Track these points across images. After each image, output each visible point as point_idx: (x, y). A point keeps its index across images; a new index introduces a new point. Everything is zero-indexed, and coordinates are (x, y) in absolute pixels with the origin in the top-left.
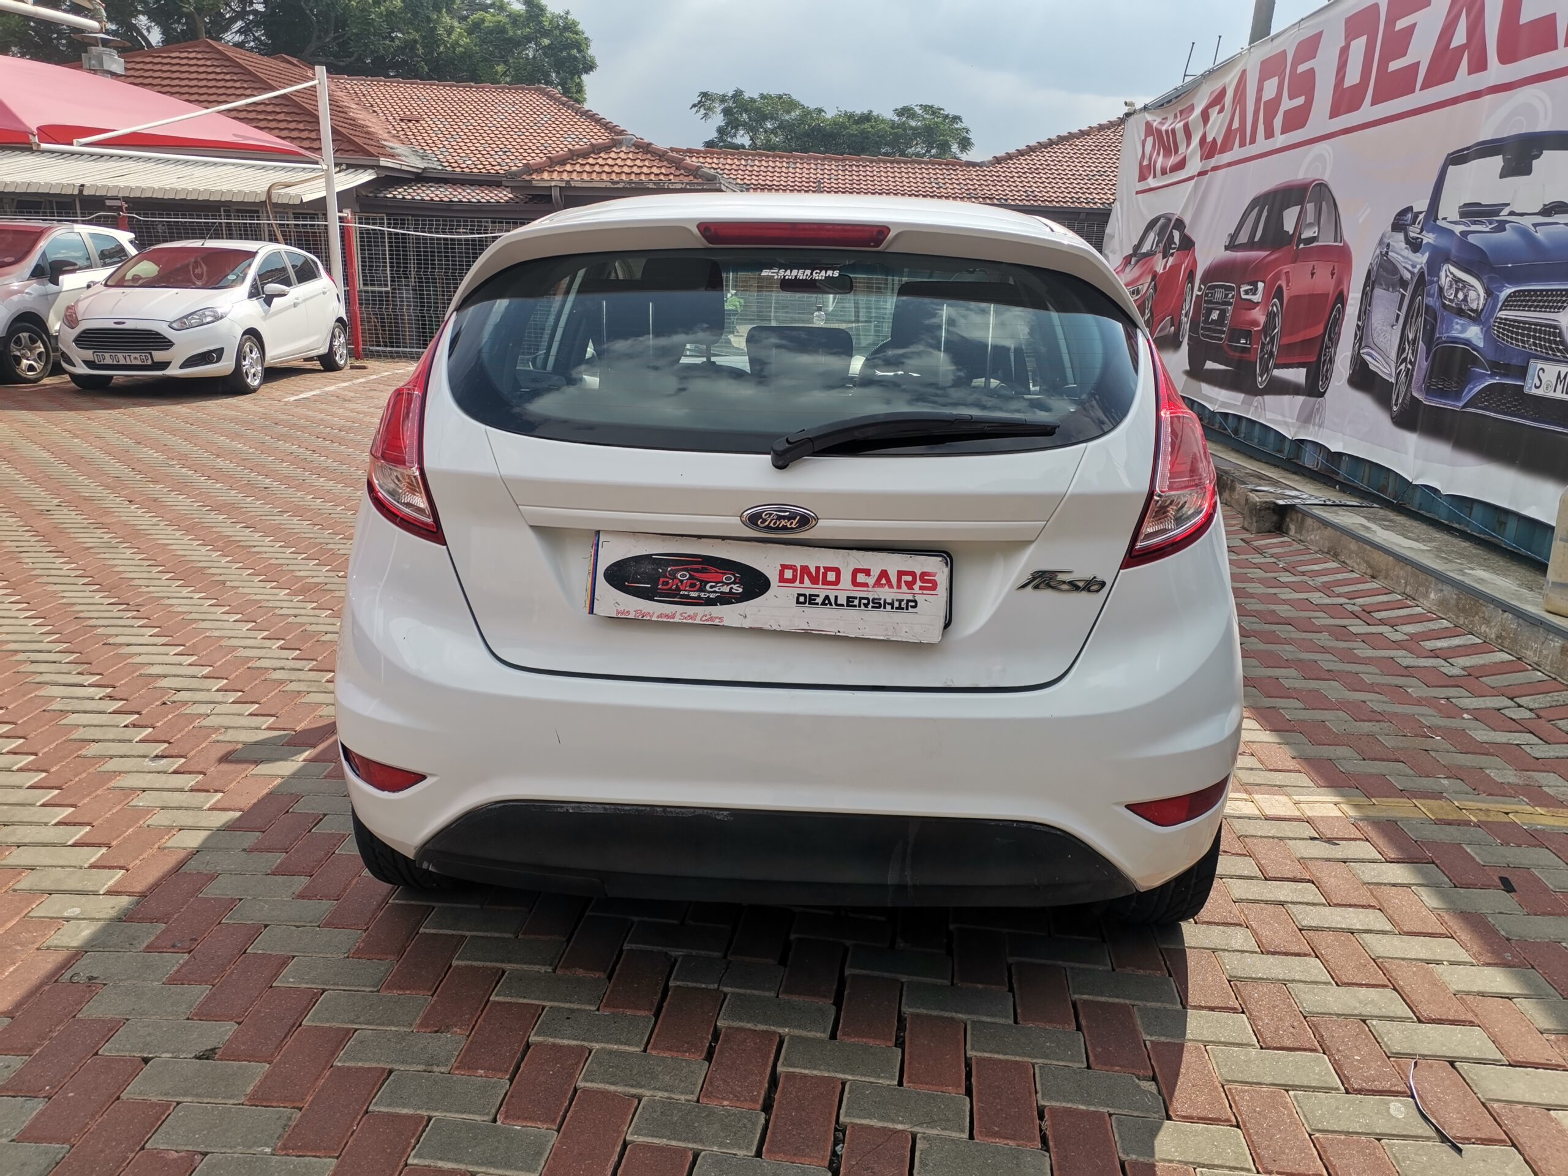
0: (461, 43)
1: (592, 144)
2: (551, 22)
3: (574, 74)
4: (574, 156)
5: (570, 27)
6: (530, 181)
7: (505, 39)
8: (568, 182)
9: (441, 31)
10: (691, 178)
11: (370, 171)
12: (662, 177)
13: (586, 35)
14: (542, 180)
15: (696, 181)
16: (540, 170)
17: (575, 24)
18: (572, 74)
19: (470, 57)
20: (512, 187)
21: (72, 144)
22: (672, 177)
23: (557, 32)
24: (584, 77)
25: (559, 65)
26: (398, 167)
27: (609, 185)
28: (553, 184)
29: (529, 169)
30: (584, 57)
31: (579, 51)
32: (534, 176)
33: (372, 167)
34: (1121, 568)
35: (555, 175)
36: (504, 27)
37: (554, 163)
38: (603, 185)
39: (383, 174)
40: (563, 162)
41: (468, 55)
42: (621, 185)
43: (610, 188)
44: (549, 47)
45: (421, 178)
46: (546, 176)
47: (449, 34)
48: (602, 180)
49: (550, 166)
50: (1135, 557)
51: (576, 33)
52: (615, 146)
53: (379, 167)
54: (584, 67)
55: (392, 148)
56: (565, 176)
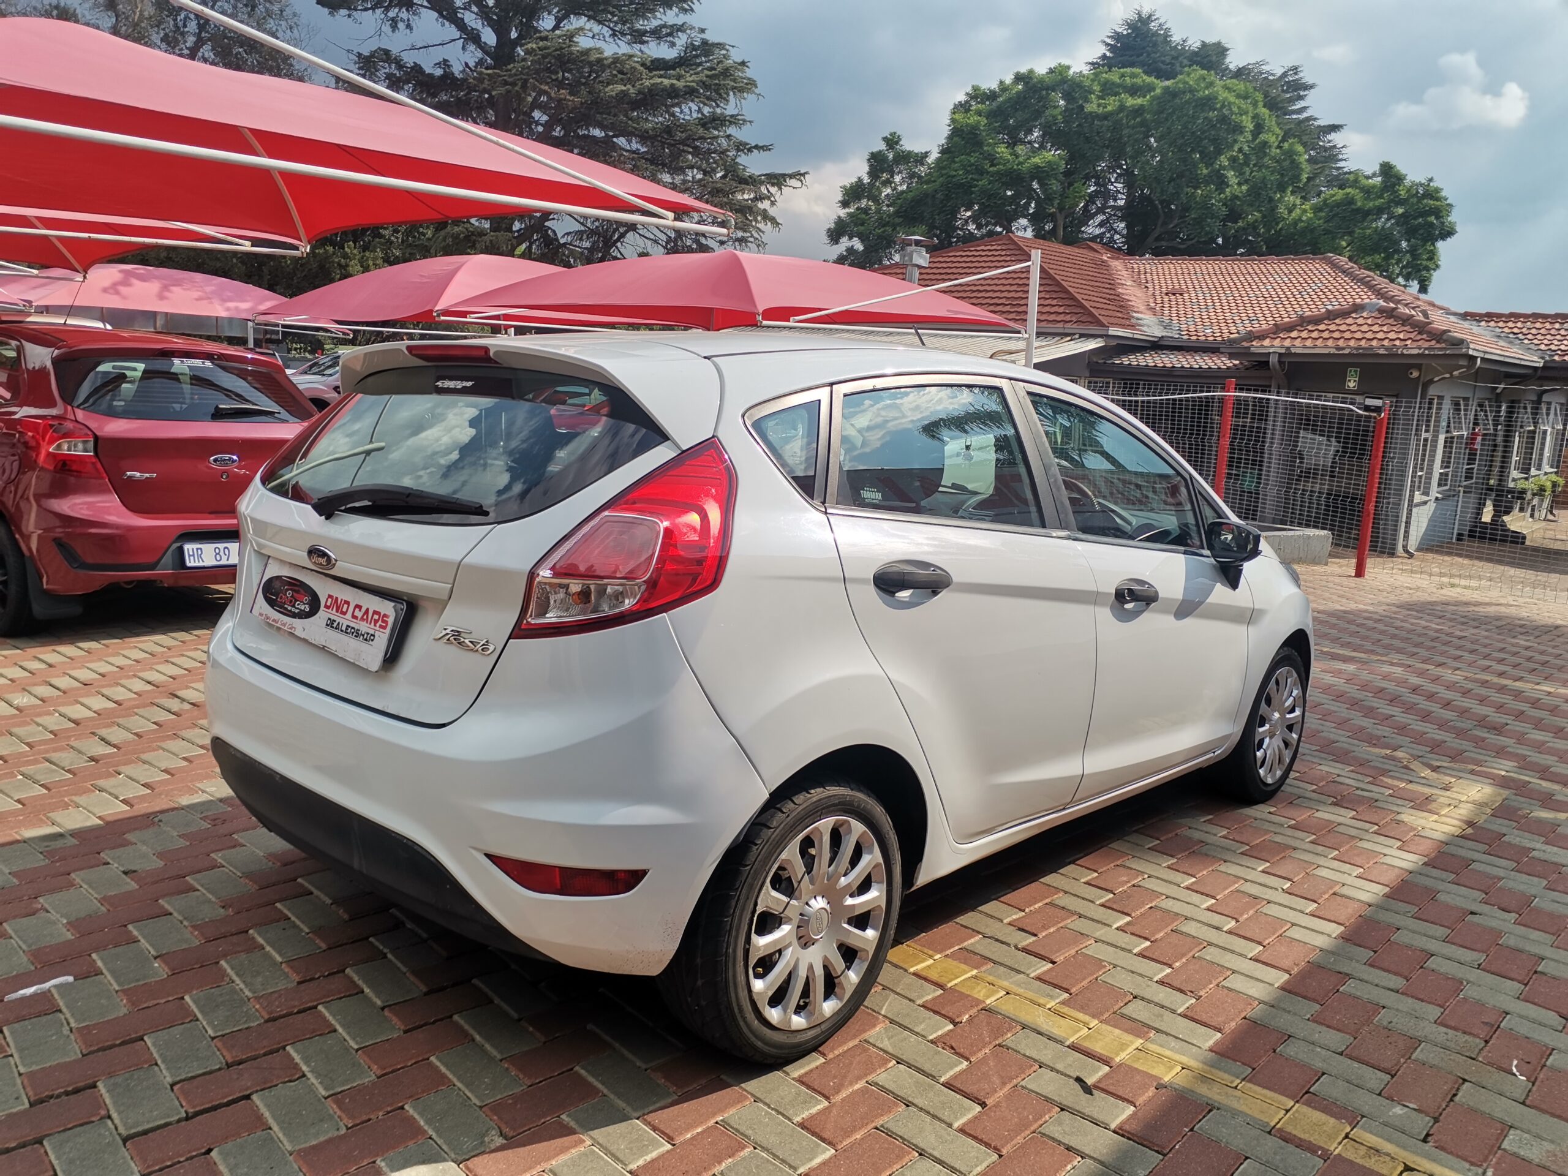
0: (1304, 218)
1: (1327, 310)
2: (1408, 191)
3: (1427, 241)
4: (1303, 322)
5: (1432, 193)
6: (1249, 348)
7: (1353, 210)
8: (1288, 348)
9: (1282, 210)
10: (1433, 342)
11: (1099, 340)
12: (1397, 343)
13: (1448, 202)
14: (1262, 346)
15: (1438, 346)
16: (1261, 337)
17: (1438, 190)
18: (1425, 241)
19: (1312, 231)
20: (1230, 354)
21: (789, 321)
22: (1409, 342)
23: (1415, 200)
24: (1440, 244)
25: (1410, 233)
26: (1130, 336)
27: (1333, 351)
28: (1271, 350)
29: (1251, 336)
30: (1443, 223)
31: (1437, 218)
32: (1254, 343)
33: (1101, 336)
34: (509, 638)
35: (1277, 342)
36: (1353, 199)
37: (1279, 329)
38: (1326, 351)
39: (1114, 343)
40: (1290, 328)
41: (1310, 229)
42: (1347, 351)
43: (1334, 354)
44: (1402, 215)
45: (1156, 346)
46: (1267, 342)
47: (1290, 212)
48: (1326, 346)
49: (1274, 333)
50: (521, 631)
51: (1438, 199)
52: (1355, 311)
53: (1108, 336)
54: (1440, 233)
55: (1138, 319)
56: (1287, 343)
